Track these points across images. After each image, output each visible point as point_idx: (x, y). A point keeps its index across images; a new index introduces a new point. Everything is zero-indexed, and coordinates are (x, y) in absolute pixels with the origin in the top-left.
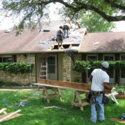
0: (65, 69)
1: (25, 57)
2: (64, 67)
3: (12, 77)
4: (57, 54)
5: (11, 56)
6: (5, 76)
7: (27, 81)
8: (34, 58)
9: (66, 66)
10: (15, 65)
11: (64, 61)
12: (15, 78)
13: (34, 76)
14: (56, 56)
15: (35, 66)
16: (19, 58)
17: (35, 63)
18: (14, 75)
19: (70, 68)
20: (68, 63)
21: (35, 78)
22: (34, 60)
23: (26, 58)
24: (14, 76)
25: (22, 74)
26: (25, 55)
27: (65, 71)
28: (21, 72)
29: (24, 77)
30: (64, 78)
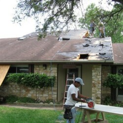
0: (94, 84)
1: (44, 68)
2: (93, 82)
3: (28, 91)
4: (81, 65)
5: (27, 66)
6: (19, 89)
7: (46, 97)
8: (56, 69)
9: (96, 80)
10: (33, 76)
11: (93, 74)
12: (31, 92)
13: (54, 91)
14: (79, 67)
15: (56, 78)
16: (38, 69)
17: (56, 76)
18: (29, 88)
19: (100, 82)
20: (98, 77)
21: (56, 93)
22: (56, 71)
23: (46, 69)
24: (29, 90)
25: (41, 87)
26: (45, 65)
27: (95, 86)
28: (40, 85)
29: (43, 92)
30: (93, 95)
